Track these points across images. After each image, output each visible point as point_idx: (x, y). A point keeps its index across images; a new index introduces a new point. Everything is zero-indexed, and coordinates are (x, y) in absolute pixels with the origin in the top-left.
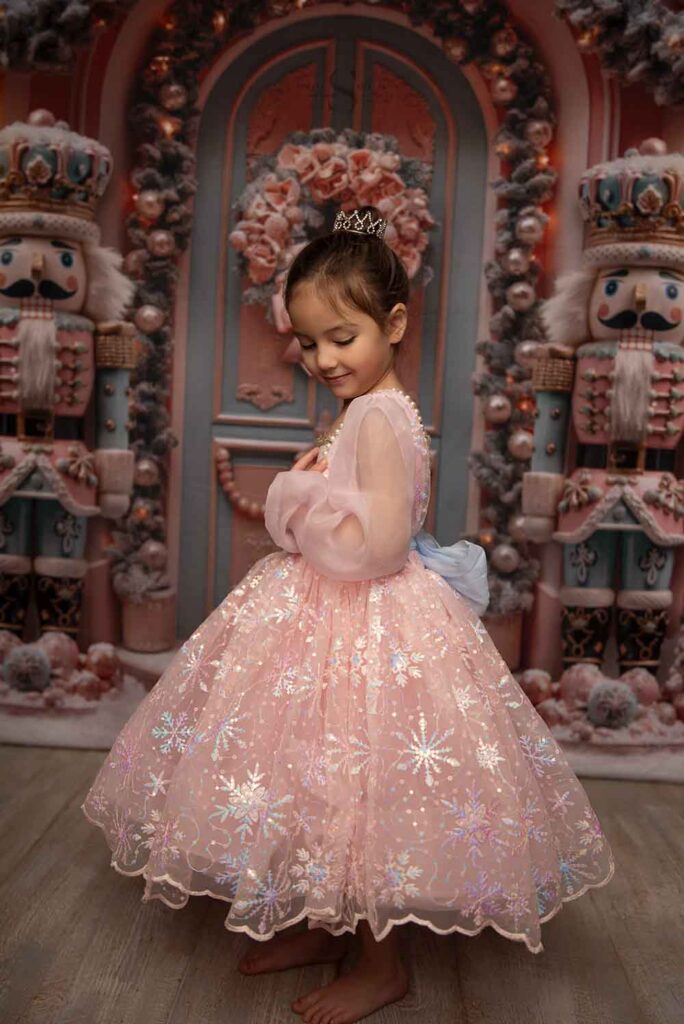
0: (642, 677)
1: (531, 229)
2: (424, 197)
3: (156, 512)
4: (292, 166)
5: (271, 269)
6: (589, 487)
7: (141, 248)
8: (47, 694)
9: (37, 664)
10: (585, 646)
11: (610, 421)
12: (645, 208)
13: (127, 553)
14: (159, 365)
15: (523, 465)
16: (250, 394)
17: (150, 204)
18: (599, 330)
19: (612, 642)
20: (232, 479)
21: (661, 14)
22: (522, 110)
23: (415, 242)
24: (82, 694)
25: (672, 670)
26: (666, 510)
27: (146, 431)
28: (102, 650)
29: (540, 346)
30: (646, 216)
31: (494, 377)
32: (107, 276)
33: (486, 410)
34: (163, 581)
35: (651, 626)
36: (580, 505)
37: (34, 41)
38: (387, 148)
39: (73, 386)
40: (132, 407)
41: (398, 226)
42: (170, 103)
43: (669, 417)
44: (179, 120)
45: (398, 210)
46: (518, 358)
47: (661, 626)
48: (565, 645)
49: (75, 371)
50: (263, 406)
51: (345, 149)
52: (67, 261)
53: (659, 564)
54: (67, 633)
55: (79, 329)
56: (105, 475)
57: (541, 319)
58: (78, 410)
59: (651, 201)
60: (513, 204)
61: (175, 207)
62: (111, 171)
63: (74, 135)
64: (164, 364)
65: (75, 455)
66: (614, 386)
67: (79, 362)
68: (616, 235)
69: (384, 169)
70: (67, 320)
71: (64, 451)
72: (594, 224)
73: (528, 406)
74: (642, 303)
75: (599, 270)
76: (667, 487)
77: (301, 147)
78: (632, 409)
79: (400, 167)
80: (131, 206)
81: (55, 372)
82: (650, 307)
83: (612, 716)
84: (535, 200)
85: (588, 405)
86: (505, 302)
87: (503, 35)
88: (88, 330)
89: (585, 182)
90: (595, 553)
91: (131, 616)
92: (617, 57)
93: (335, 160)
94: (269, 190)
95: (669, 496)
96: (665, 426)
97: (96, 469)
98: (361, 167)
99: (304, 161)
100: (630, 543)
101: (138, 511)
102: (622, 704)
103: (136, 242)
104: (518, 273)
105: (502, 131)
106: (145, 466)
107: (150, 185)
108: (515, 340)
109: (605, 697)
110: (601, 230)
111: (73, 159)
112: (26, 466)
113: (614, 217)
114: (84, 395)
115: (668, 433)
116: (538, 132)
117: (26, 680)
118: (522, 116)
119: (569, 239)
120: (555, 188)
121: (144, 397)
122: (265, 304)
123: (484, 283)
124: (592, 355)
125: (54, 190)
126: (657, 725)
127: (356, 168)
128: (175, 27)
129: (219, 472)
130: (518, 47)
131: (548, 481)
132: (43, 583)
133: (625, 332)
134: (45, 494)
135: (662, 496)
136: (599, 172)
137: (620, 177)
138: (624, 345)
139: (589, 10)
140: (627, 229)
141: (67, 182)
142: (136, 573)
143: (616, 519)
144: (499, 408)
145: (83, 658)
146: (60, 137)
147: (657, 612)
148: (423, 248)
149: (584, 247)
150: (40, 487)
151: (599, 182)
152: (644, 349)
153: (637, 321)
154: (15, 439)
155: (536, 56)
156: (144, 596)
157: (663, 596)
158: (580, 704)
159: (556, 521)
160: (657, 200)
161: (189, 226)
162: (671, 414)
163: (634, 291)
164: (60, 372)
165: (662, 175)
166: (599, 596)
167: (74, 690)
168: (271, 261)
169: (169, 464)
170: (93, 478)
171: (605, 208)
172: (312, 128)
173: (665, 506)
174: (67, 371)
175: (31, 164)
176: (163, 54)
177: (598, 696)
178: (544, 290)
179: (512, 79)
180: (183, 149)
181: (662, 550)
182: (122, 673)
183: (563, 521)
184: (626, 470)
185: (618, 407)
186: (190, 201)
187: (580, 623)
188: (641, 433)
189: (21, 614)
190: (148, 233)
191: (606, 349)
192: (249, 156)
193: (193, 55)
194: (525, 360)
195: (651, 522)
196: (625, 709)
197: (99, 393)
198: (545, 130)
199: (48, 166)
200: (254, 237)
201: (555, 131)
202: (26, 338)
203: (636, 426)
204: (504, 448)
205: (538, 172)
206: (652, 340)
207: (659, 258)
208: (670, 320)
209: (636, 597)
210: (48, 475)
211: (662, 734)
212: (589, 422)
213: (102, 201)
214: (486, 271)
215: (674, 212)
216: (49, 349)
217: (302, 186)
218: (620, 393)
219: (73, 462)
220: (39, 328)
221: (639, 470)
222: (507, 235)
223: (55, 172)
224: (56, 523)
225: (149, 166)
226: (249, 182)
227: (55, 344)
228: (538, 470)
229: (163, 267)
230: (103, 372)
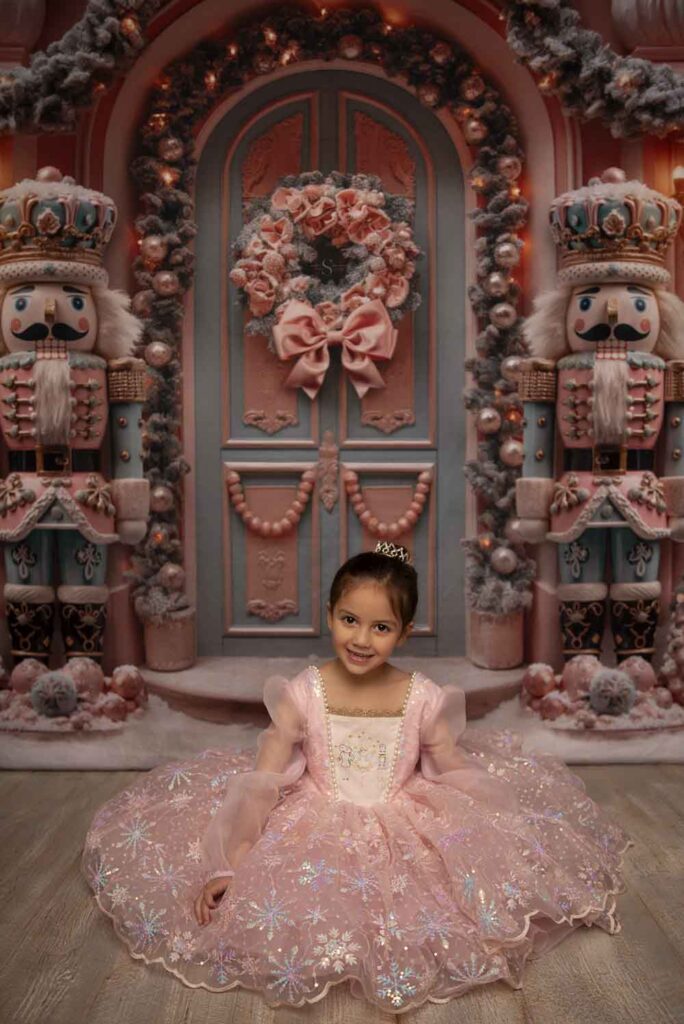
0: (639, 664)
1: (508, 254)
2: (408, 229)
3: (172, 536)
4: (286, 207)
5: (270, 302)
6: (578, 489)
7: (147, 289)
8: (74, 718)
9: (64, 690)
10: (583, 638)
11: (593, 427)
12: (611, 230)
13: (147, 577)
14: (169, 397)
15: (514, 472)
16: (256, 419)
17: (154, 248)
18: (577, 342)
19: (608, 633)
20: (244, 501)
21: (611, 59)
22: (493, 147)
23: (402, 270)
24: (108, 716)
25: (666, 656)
26: (649, 506)
27: (160, 460)
28: (126, 671)
29: (524, 360)
30: (612, 238)
31: (482, 391)
32: (115, 316)
33: (477, 423)
34: (182, 602)
35: (643, 616)
36: (570, 507)
37: (39, 106)
38: (372, 186)
39: (88, 421)
40: (146, 437)
41: (386, 257)
42: (168, 155)
43: (645, 420)
44: (178, 170)
45: (385, 242)
46: (503, 372)
47: (653, 615)
48: (564, 638)
49: (90, 406)
50: (269, 430)
51: (333, 189)
52: (78, 304)
53: (646, 557)
54: (91, 657)
55: (92, 367)
56: (122, 503)
57: (522, 336)
58: (94, 443)
59: (616, 223)
60: (490, 232)
61: (177, 250)
62: (116, 220)
63: (80, 188)
64: (173, 395)
65: (92, 486)
66: (594, 394)
67: (93, 398)
68: (586, 256)
69: (370, 205)
70: (80, 359)
71: (82, 483)
72: (565, 247)
73: (516, 417)
74: (614, 317)
75: (573, 288)
76: (649, 485)
77: (291, 189)
78: (612, 413)
79: (384, 203)
80: (137, 250)
81: (71, 408)
82: (621, 320)
83: (613, 704)
84: (511, 228)
85: (572, 413)
86: (489, 322)
87: (470, 82)
88: (100, 367)
89: (554, 209)
90: (587, 550)
91: (153, 637)
92: (575, 97)
93: (324, 200)
94: (264, 230)
95: (650, 493)
96: (643, 428)
98: (348, 204)
99: (297, 201)
100: (618, 539)
101: (155, 535)
102: (621, 692)
103: (143, 283)
104: (499, 294)
105: (476, 167)
106: (160, 492)
107: (153, 230)
108: (500, 355)
109: (605, 685)
110: (573, 251)
111: (80, 210)
112: (47, 498)
113: (582, 240)
114: (99, 428)
115: (645, 434)
116: (509, 167)
117: (54, 705)
118: (493, 153)
119: (543, 262)
120: (528, 216)
121: (157, 427)
122: (267, 334)
123: (468, 304)
124: (572, 367)
125: (63, 240)
126: (656, 709)
127: (344, 206)
128: (171, 87)
129: (231, 495)
130: (485, 92)
131: (539, 485)
132: (68, 610)
133: (601, 344)
135: (645, 494)
136: (567, 199)
137: (585, 204)
138: (600, 356)
139: (546, 58)
140: (595, 250)
141: (75, 231)
142: (156, 595)
143: (604, 517)
144: (490, 420)
145: (108, 680)
146: (67, 191)
147: (648, 602)
148: (410, 276)
149: (558, 269)
150: (60, 519)
151: (567, 208)
152: (619, 359)
153: (611, 333)
154: (35, 474)
155: (502, 99)
156: (164, 616)
157: (652, 587)
158: (582, 693)
159: (548, 522)
160: (620, 223)
161: (192, 265)
162: (647, 416)
163: (606, 305)
164: (75, 408)
165: (623, 200)
166: (593, 591)
167: (101, 712)
168: (269, 295)
169: (182, 488)
170: (111, 507)
171: (575, 232)
172: (301, 172)
173: (648, 502)
175: (41, 217)
176: (160, 112)
177: (599, 685)
178: (524, 309)
179: (482, 120)
180: (183, 196)
181: (648, 543)
182: (146, 693)
183: (556, 522)
184: (611, 471)
185: (599, 412)
186: (191, 243)
187: (577, 617)
188: (621, 435)
189: (46, 642)
190: (153, 276)
191: (583, 360)
192: (246, 199)
193: (188, 111)
194: (510, 375)
195: (636, 518)
196: (624, 696)
197: (114, 426)
198: (515, 164)
199: (57, 218)
200: (254, 273)
201: (524, 165)
202: (43, 377)
203: (616, 430)
204: (496, 458)
205: (511, 203)
206: (626, 349)
207: (626, 274)
208: (640, 330)
209: (628, 589)
210: (67, 507)
211: (660, 717)
212: (573, 428)
213: (108, 247)
214: (470, 295)
215: (636, 233)
216: (64, 387)
217: (295, 225)
218: (600, 400)
219: (91, 493)
220: (54, 368)
221: (621, 470)
222: (486, 261)
223: (63, 223)
224: (78, 551)
225: (152, 213)
226: (245, 223)
227: (70, 382)
228: (529, 476)
229: (169, 305)
230: (116, 406)
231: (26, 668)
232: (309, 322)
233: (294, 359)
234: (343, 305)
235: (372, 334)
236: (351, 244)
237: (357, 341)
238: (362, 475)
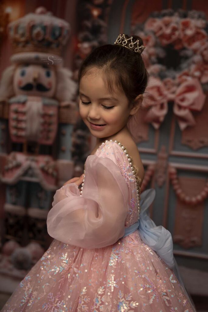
4: (152, 29)
17: (86, 49)
32: (65, 81)
38: (199, 17)
39: (48, 131)
40: (74, 141)
41: (203, 55)
42: (97, 2)
44: (101, 9)
45: (203, 48)
49: (50, 124)
51: (178, 19)
52: (48, 75)
55: (52, 105)
56: (60, 172)
58: (50, 142)
63: (54, 18)
65: (47, 162)
67: (51, 120)
69: (197, 28)
70: (47, 101)
71: (43, 161)
77: (156, 19)
79: (205, 27)
80: (77, 49)
81: (41, 125)
88: (56, 106)
93: (173, 25)
97: (56, 169)
98: (186, 27)
99: (158, 26)
107: (86, 39)
111: (53, 29)
112: (26, 167)
114: (53, 135)
117: (21, 264)
121: (79, 137)
125: (44, 43)
127: (183, 28)
134: (34, 180)
141: (50, 39)
146: (48, 19)
154: (23, 154)
170: (55, 173)
172: (162, 10)
174: (46, 124)
175: (35, 32)
180: (102, 23)
197: (60, 135)
202: (29, 109)
210: (35, 171)
213: (65, 47)
216: (39, 114)
217: (156, 38)
219: (46, 166)
220: (35, 105)
223: (45, 35)
224: (38, 193)
225: (86, 31)
227: (42, 112)
230: (62, 125)
231: (11, 244)
232: (158, 89)
233: (149, 108)
234: (177, 81)
235: (191, 97)
236: (184, 49)
237: (183, 100)
238: (180, 171)
